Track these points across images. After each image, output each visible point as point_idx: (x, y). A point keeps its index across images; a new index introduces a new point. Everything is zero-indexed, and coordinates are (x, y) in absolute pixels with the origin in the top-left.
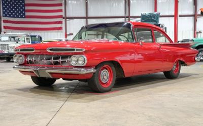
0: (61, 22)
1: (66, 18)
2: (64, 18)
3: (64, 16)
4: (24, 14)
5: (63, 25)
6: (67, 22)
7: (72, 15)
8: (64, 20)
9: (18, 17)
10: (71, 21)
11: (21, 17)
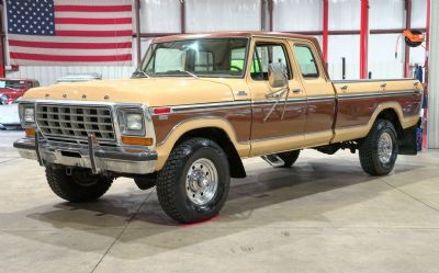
0: (128, 45)
1: (140, 36)
2: (134, 36)
3: (135, 31)
4: (52, 28)
5: (133, 51)
6: (142, 44)
7: (152, 30)
8: (135, 41)
9: (39, 33)
11: (47, 34)
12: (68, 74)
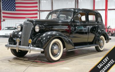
0: (37, 14)
1: (40, 11)
2: (38, 11)
3: (38, 10)
4: (15, 9)
5: (38, 16)
6: (40, 13)
7: (43, 9)
8: (38, 12)
9: (11, 10)
10: (43, 13)
11: (13, 10)
12: (19, 22)
